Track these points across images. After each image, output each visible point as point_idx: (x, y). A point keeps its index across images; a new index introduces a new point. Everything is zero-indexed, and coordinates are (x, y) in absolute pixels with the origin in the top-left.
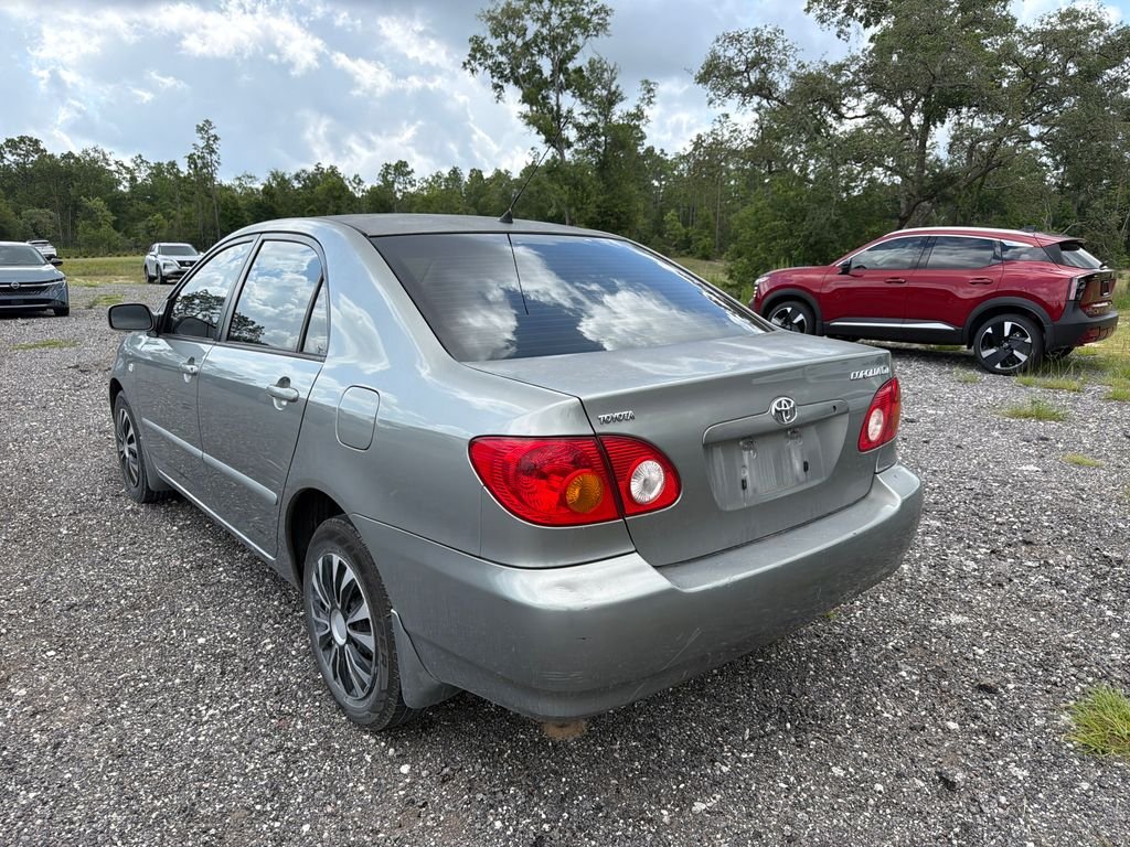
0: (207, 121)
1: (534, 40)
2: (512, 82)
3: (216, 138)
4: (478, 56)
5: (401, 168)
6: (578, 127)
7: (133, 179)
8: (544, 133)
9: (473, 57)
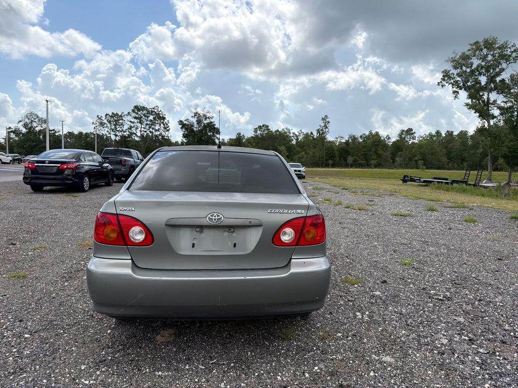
0: (326, 116)
1: (477, 69)
2: (463, 89)
3: (329, 122)
4: (446, 78)
5: (409, 132)
6: (500, 108)
7: (297, 139)
8: (478, 113)
9: (443, 80)
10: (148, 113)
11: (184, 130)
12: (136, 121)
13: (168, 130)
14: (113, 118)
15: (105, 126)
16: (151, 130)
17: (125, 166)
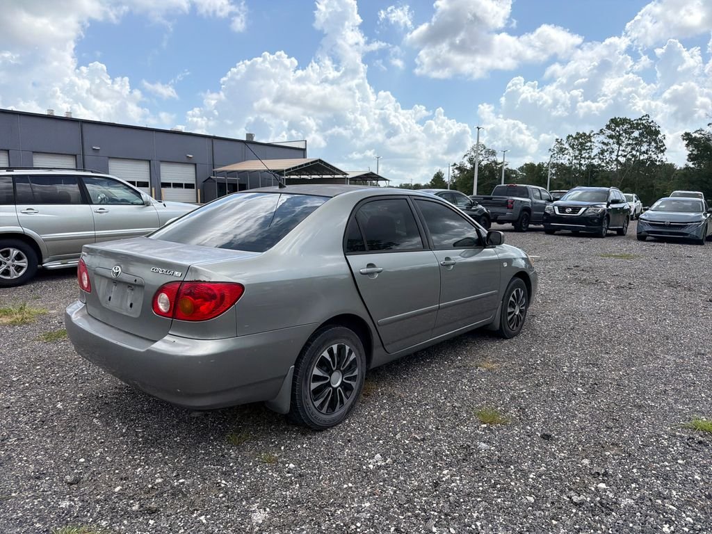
10: (631, 128)
11: (691, 149)
12: (611, 141)
13: (663, 151)
14: (578, 140)
15: (566, 152)
16: (634, 152)
17: (512, 208)
